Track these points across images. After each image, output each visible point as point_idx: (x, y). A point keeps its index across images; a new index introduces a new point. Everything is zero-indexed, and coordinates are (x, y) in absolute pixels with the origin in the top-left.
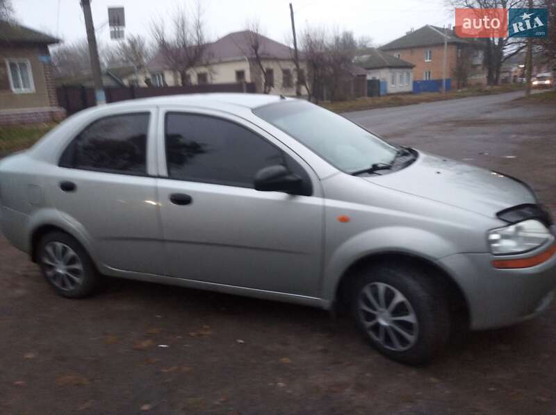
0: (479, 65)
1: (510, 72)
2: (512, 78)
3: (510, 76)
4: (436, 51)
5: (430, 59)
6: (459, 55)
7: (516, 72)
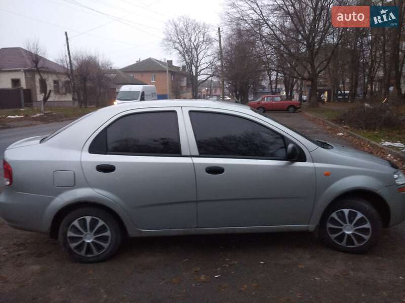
0: (184, 87)
1: (201, 92)
2: (203, 96)
3: (201, 95)
4: (158, 76)
5: (154, 80)
6: (173, 79)
7: (204, 92)
